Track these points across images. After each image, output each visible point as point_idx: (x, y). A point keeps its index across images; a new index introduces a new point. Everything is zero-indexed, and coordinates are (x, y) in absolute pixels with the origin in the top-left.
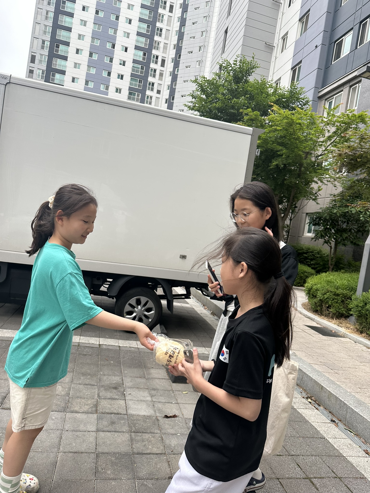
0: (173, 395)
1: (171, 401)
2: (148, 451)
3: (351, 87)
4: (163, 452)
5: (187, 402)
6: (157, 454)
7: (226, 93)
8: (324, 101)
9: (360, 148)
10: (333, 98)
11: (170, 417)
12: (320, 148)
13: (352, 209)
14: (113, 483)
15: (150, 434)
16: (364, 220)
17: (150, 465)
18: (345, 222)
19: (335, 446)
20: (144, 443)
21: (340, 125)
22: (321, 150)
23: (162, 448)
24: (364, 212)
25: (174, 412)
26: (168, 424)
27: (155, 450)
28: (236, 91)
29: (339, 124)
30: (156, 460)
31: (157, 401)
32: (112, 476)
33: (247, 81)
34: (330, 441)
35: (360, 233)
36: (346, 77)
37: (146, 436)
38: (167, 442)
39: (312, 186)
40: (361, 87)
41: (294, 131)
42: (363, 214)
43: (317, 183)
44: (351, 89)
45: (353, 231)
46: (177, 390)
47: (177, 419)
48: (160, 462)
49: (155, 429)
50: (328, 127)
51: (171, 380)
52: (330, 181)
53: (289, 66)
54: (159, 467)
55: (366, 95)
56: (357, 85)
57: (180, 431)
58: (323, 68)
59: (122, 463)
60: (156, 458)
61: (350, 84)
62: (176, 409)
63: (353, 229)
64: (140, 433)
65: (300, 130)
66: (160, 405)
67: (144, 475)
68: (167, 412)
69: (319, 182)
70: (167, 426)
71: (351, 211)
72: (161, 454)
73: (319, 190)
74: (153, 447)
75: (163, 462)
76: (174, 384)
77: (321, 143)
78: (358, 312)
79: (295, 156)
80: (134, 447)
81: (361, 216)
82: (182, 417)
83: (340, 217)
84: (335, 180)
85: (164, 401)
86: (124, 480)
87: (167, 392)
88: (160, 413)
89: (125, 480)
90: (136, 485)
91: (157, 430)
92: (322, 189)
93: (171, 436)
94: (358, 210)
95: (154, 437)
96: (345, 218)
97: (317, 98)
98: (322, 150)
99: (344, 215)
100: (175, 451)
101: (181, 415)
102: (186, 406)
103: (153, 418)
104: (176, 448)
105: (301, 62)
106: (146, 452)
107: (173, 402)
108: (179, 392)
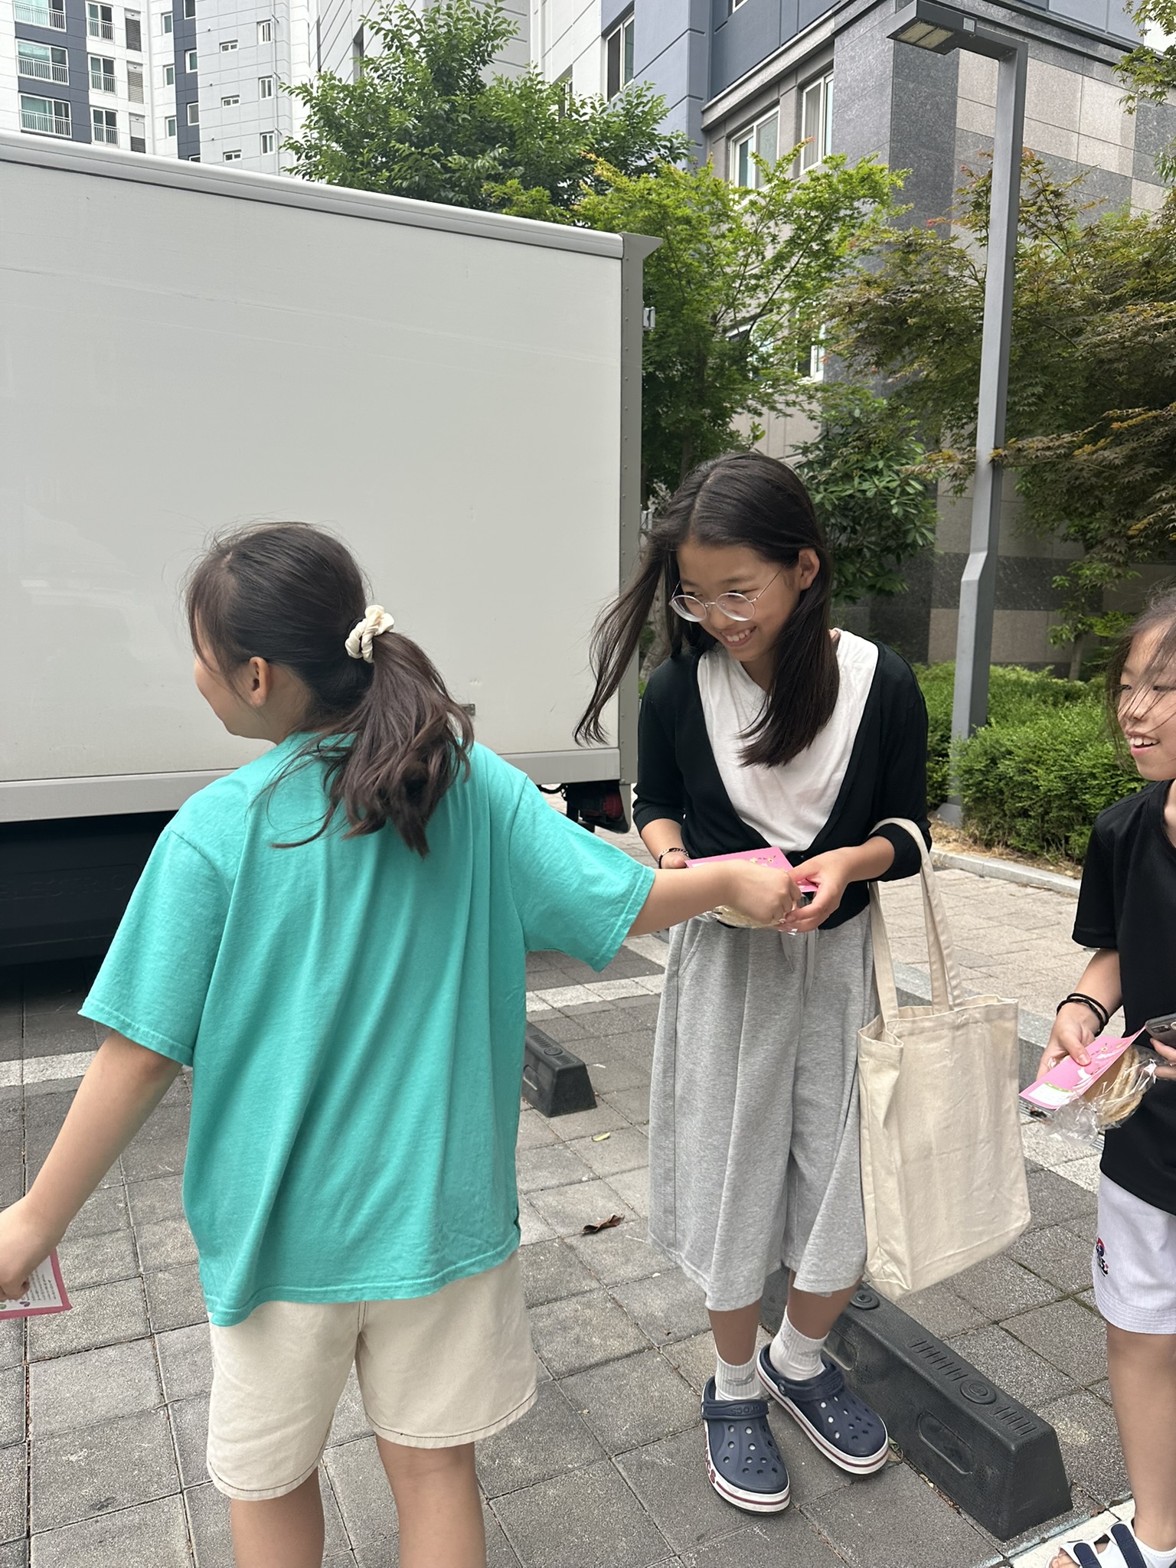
0: (568, 1154)
1: (575, 1177)
2: (598, 1356)
3: (801, 87)
4: (644, 1344)
5: (624, 1167)
6: (628, 1356)
7: (415, 127)
8: (723, 141)
9: (904, 283)
10: (751, 130)
11: (604, 1227)
12: (752, 297)
13: (865, 486)
14: (551, 1492)
15: (574, 1300)
16: (901, 513)
17: (628, 1396)
18: (844, 529)
19: (1082, 1184)
20: (572, 1334)
21: (807, 215)
22: (754, 303)
23: (632, 1332)
24: (899, 489)
25: (604, 1206)
26: (606, 1251)
27: (616, 1346)
28: (448, 120)
29: (802, 212)
30: (635, 1375)
31: (534, 1187)
32: (534, 1471)
33: (476, 86)
34: (1061, 1174)
35: (892, 557)
36: (784, 57)
37: (566, 1309)
38: (637, 1307)
39: (732, 427)
40: (835, 88)
41: (671, 248)
42: (897, 495)
43: (760, 414)
44: (804, 94)
45: (868, 555)
46: (575, 1135)
47: (622, 1227)
48: (653, 1379)
49: (578, 1280)
50: (772, 224)
51: (542, 1111)
52: (794, 403)
53: (594, 25)
54: (656, 1394)
55: (851, 114)
56: (821, 80)
57: (653, 1263)
58: (706, 27)
59: (541, 1419)
60: (634, 1370)
61: (799, 81)
62: (603, 1197)
63: (867, 547)
64: (541, 1304)
65: (689, 242)
66: (551, 1200)
67: (627, 1435)
68: (584, 1216)
69: (765, 410)
70: (608, 1260)
71: (864, 492)
72: (640, 1351)
73: (756, 438)
74: (604, 1339)
75: (661, 1376)
76: (556, 1121)
77: (753, 282)
78: (974, 789)
79: (685, 331)
80: (546, 1355)
81: (893, 502)
82: (634, 1217)
83: (833, 515)
84: (811, 397)
85: (554, 1182)
86: (577, 1472)
87: (547, 1150)
88: (563, 1223)
89: (579, 1468)
90: (624, 1474)
91: (588, 1281)
92: (764, 432)
93: (636, 1285)
94: (882, 485)
95: (589, 1305)
96: (846, 516)
97: (700, 134)
98: (759, 306)
99: (845, 506)
100: (676, 1330)
101: (627, 1213)
102: (627, 1178)
103: (552, 1246)
104: (674, 1319)
105: (629, 10)
106: (592, 1361)
107: (584, 1179)
108: (582, 1141)
